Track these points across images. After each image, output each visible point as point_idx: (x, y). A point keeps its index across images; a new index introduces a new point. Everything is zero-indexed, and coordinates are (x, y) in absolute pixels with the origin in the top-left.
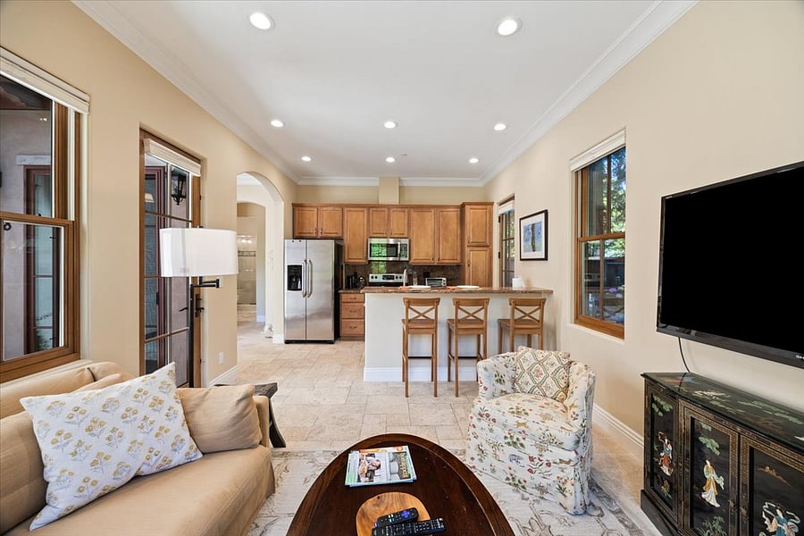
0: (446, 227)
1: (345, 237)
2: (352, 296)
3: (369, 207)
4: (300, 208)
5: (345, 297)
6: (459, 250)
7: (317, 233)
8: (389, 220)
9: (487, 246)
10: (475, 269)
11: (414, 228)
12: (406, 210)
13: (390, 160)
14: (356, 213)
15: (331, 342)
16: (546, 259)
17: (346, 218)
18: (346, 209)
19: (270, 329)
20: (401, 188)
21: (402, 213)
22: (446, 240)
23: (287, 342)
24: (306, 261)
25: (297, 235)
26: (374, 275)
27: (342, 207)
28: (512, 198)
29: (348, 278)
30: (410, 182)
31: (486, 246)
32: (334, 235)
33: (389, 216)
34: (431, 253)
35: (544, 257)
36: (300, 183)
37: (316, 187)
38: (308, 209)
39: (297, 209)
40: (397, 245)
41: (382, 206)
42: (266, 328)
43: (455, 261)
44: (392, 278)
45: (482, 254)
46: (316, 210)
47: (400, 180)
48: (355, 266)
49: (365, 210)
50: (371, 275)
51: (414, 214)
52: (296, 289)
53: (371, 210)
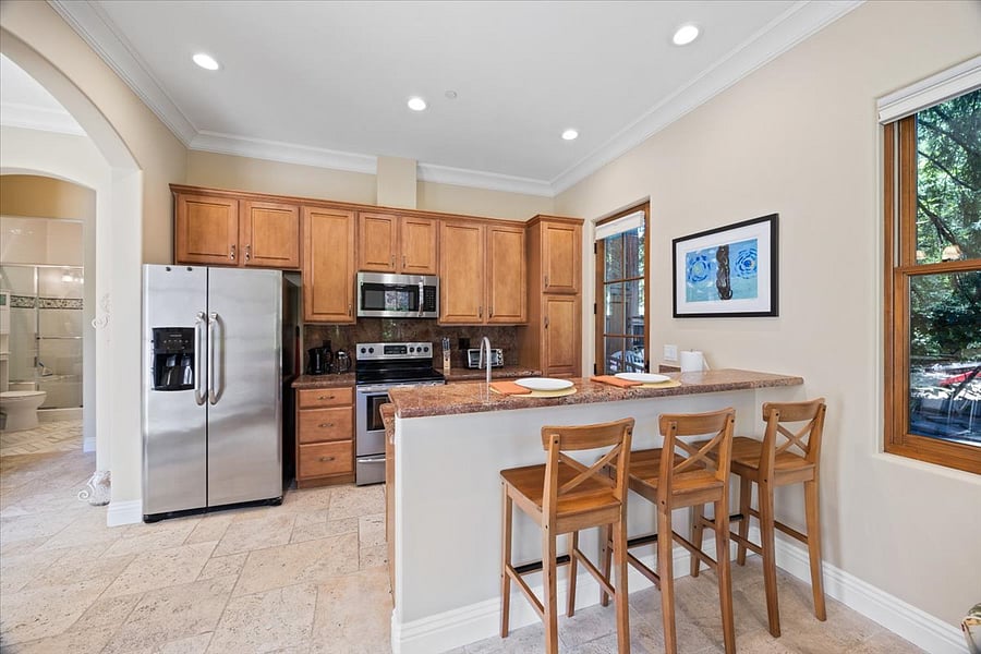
0: (503, 257)
1: (306, 269)
2: (325, 392)
3: (358, 210)
4: (193, 198)
5: (306, 396)
6: (524, 299)
7: (237, 254)
8: (400, 239)
9: (575, 294)
10: (557, 331)
11: (446, 257)
12: (433, 222)
13: (417, 104)
14: (330, 220)
15: (276, 502)
16: (774, 312)
17: (306, 228)
18: (307, 211)
19: (107, 483)
20: (420, 184)
21: (425, 229)
22: (502, 281)
23: (151, 519)
24: (206, 318)
25: (183, 256)
26: (367, 346)
27: (299, 203)
28: (644, 206)
29: (312, 353)
30: (436, 174)
31: (573, 293)
32: (279, 263)
33: (399, 231)
34: (476, 304)
35: (768, 309)
36: (195, 144)
37: (232, 160)
38: (212, 200)
39: (183, 195)
40: (418, 287)
41: (384, 210)
42: (97, 478)
43: (518, 319)
44: (403, 350)
45: (566, 307)
46: (233, 205)
47: (418, 167)
48: (326, 328)
49: (351, 216)
50: (359, 347)
51: (447, 232)
52: (178, 386)
53: (362, 216)
